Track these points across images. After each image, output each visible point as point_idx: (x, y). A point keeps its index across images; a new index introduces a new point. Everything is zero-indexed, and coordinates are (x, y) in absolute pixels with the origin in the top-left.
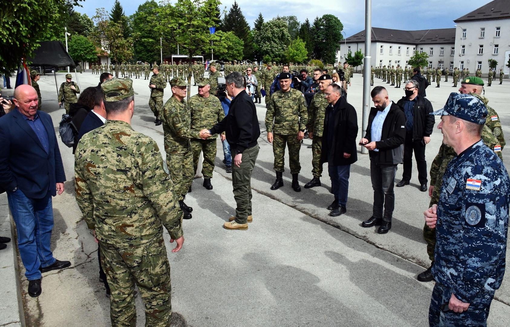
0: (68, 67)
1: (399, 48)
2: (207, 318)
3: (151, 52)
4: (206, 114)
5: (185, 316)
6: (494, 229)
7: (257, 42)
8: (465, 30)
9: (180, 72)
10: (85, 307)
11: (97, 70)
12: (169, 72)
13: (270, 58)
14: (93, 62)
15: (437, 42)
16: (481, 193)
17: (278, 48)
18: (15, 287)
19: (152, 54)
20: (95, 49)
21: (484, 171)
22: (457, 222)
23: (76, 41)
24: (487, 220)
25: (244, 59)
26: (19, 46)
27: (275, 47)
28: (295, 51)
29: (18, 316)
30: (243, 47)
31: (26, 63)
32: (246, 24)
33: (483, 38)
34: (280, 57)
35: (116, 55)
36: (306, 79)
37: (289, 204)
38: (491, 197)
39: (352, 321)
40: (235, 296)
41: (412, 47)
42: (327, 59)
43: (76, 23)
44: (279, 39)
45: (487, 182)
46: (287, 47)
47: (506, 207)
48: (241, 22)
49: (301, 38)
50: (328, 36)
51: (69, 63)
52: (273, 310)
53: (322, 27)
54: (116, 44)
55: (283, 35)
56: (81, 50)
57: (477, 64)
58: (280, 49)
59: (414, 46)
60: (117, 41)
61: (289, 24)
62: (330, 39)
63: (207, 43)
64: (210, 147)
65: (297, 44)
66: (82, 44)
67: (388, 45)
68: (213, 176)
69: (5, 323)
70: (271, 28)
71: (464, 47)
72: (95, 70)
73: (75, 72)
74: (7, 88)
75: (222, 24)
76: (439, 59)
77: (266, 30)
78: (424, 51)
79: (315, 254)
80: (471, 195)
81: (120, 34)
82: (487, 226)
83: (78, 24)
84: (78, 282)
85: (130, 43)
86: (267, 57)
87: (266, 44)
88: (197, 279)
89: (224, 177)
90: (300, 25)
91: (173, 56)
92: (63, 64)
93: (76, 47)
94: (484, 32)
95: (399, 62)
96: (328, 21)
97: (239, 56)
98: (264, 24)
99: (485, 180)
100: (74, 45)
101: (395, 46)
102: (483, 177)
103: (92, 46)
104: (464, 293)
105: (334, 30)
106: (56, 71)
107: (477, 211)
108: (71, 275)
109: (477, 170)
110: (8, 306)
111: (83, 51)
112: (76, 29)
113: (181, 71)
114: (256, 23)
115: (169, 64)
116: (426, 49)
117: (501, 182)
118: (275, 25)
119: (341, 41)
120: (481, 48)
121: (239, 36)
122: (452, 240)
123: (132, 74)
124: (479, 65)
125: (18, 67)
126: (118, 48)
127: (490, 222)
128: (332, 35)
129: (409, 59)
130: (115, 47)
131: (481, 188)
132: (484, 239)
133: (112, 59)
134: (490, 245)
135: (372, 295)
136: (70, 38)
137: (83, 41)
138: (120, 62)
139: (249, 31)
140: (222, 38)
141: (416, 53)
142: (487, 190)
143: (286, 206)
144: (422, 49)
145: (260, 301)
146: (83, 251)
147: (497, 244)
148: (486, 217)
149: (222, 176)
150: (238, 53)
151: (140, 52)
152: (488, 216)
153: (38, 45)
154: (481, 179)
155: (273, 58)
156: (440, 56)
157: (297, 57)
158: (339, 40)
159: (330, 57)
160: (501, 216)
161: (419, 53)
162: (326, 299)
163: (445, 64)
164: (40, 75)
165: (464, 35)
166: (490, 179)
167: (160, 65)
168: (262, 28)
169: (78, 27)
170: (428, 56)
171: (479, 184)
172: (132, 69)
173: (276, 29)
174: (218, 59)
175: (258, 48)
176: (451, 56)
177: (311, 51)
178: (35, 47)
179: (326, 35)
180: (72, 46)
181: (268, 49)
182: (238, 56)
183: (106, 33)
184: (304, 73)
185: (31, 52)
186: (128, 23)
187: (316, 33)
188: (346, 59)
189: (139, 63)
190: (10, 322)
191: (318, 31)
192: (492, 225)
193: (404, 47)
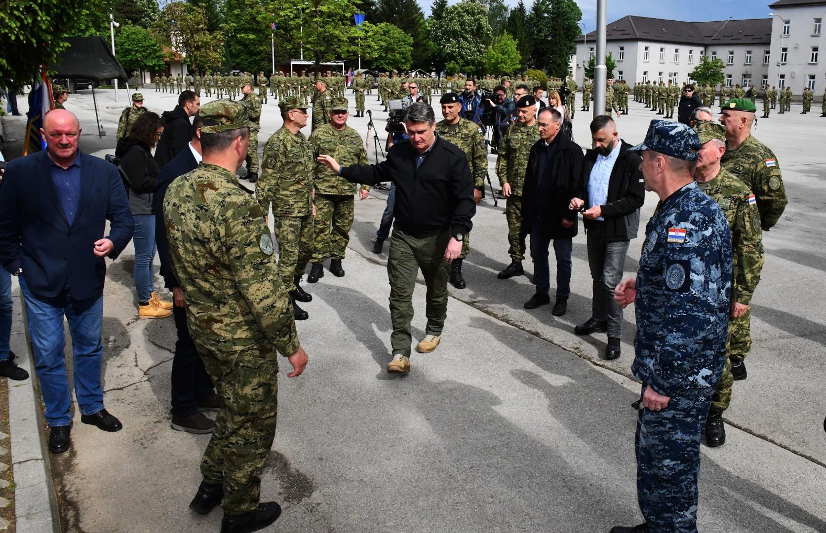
0: (116, 80)
1: (676, 51)
2: (321, 459)
3: (256, 55)
4: (341, 156)
5: (289, 455)
6: (701, 293)
7: (436, 39)
8: (787, 22)
9: (303, 89)
10: (139, 443)
11: (164, 85)
12: (284, 88)
13: (457, 66)
14: (157, 71)
15: (740, 42)
16: (685, 246)
17: (470, 50)
18: (34, 412)
19: (258, 58)
20: (161, 50)
21: (691, 217)
22: (660, 292)
23: (128, 35)
24: (692, 281)
25: (413, 68)
26: (35, 45)
27: (466, 48)
28: (500, 55)
29: (39, 451)
30: (412, 48)
31: (47, 74)
32: (416, 9)
33: (817, 36)
34: (473, 64)
35: (196, 59)
36: (503, 102)
37: (463, 299)
38: (699, 251)
39: (538, 465)
40: (365, 429)
41: (698, 50)
42: (554, 68)
43: (128, 6)
44: (473, 34)
45: (694, 232)
46: (487, 48)
47: (719, 266)
48: (408, 5)
49: (509, 32)
50: (556, 30)
51: (117, 74)
52: (421, 449)
53: (546, 15)
54: (195, 42)
55: (480, 27)
56: (137, 51)
57: (808, 79)
58: (474, 52)
59: (702, 49)
60: (197, 37)
61: (490, 9)
62: (559, 35)
63: (343, 41)
64: (344, 209)
65: (503, 42)
66: (139, 41)
67: (659, 46)
68: (346, 256)
69: (22, 460)
70: (460, 16)
71: (785, 50)
72: (161, 84)
73: (126, 88)
74: (14, 114)
75: (377, 9)
76: (744, 70)
77: (452, 19)
78: (718, 56)
79: (496, 372)
80: (673, 250)
81: (202, 26)
82: (692, 290)
83: (131, 6)
84: (129, 409)
85: (218, 40)
86: (451, 65)
87: (450, 42)
88: (310, 405)
89: (365, 257)
90: (509, 11)
91: (293, 63)
92: (106, 74)
93: (129, 45)
94: (820, 26)
95: (675, 74)
96: (556, 4)
97: (405, 63)
98: (447, 9)
99: (692, 229)
100: (125, 43)
101: (670, 49)
102: (689, 226)
103: (156, 44)
104: (662, 382)
105: (567, 19)
106: (95, 87)
107: (680, 271)
108: (118, 400)
109: (682, 217)
110: (24, 439)
111: (140, 53)
112: (129, 15)
113: (305, 87)
114: (435, 7)
115: (285, 76)
116: (722, 53)
117: (713, 232)
118: (467, 11)
119: (578, 38)
120: (815, 52)
121: (405, 29)
122: (655, 319)
123: (224, 93)
124: (810, 82)
125: (35, 81)
126: (198, 48)
127: (696, 284)
128: (564, 29)
129: (692, 70)
130: (194, 47)
131: (685, 240)
132: (688, 307)
133: (189, 66)
134: (696, 315)
135: (574, 431)
136: (118, 31)
137: (140, 37)
138: (202, 73)
139: (422, 21)
140: (369, 34)
141: (704, 60)
142: (693, 243)
143: (459, 302)
144: (714, 53)
145: (403, 436)
146: (137, 366)
147: (705, 314)
148: (691, 278)
149: (362, 256)
150: (403, 58)
151: (237, 56)
152: (694, 276)
153: (66, 44)
154: (686, 228)
155: (463, 66)
156: (745, 65)
157: (503, 65)
158: (575, 36)
159: (559, 65)
160: (712, 277)
161: (710, 60)
162: (503, 435)
163: (753, 79)
164: (68, 93)
165: (786, 31)
166: (697, 228)
167: (271, 78)
168: (444, 15)
169: (132, 13)
170: (724, 65)
171: (683, 234)
172: (223, 83)
173: (467, 18)
174: (369, 67)
175: (438, 49)
176: (764, 65)
177: (526, 55)
178: (62, 47)
179: (554, 28)
180: (122, 44)
181: (455, 52)
182: (402, 63)
183: (178, 23)
184: (500, 92)
185: (55, 56)
186: (218, 5)
187: (535, 25)
188: (585, 69)
189: (234, 74)
190: (29, 458)
191: (538, 21)
192: (699, 289)
193: (684, 50)
